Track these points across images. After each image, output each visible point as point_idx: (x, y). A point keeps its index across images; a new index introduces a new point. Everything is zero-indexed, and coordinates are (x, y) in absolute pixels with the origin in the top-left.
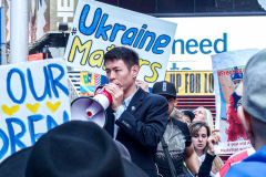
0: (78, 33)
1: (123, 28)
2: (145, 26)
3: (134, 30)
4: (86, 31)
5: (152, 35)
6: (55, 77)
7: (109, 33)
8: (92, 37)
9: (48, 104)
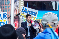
0: (22, 12)
1: (30, 11)
2: (33, 11)
3: (31, 12)
4: (23, 12)
5: (34, 12)
6: (5, 15)
7: (27, 12)
8: (24, 13)
9: (4, 20)
